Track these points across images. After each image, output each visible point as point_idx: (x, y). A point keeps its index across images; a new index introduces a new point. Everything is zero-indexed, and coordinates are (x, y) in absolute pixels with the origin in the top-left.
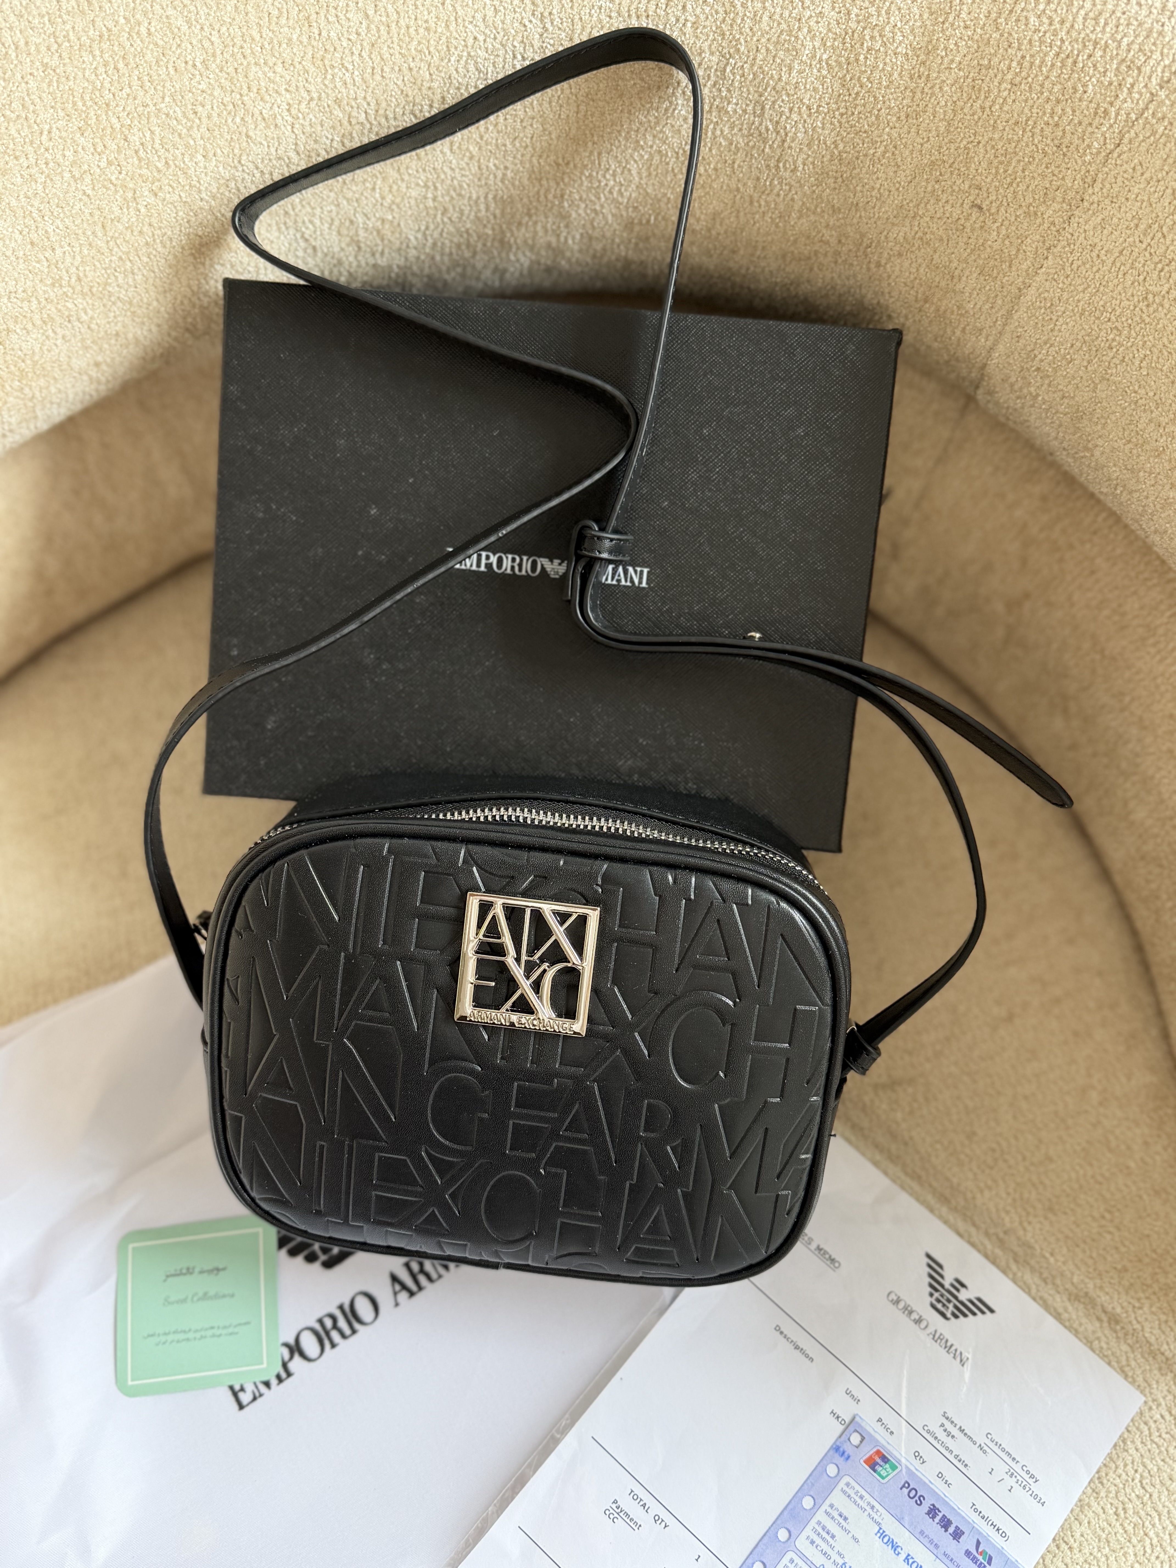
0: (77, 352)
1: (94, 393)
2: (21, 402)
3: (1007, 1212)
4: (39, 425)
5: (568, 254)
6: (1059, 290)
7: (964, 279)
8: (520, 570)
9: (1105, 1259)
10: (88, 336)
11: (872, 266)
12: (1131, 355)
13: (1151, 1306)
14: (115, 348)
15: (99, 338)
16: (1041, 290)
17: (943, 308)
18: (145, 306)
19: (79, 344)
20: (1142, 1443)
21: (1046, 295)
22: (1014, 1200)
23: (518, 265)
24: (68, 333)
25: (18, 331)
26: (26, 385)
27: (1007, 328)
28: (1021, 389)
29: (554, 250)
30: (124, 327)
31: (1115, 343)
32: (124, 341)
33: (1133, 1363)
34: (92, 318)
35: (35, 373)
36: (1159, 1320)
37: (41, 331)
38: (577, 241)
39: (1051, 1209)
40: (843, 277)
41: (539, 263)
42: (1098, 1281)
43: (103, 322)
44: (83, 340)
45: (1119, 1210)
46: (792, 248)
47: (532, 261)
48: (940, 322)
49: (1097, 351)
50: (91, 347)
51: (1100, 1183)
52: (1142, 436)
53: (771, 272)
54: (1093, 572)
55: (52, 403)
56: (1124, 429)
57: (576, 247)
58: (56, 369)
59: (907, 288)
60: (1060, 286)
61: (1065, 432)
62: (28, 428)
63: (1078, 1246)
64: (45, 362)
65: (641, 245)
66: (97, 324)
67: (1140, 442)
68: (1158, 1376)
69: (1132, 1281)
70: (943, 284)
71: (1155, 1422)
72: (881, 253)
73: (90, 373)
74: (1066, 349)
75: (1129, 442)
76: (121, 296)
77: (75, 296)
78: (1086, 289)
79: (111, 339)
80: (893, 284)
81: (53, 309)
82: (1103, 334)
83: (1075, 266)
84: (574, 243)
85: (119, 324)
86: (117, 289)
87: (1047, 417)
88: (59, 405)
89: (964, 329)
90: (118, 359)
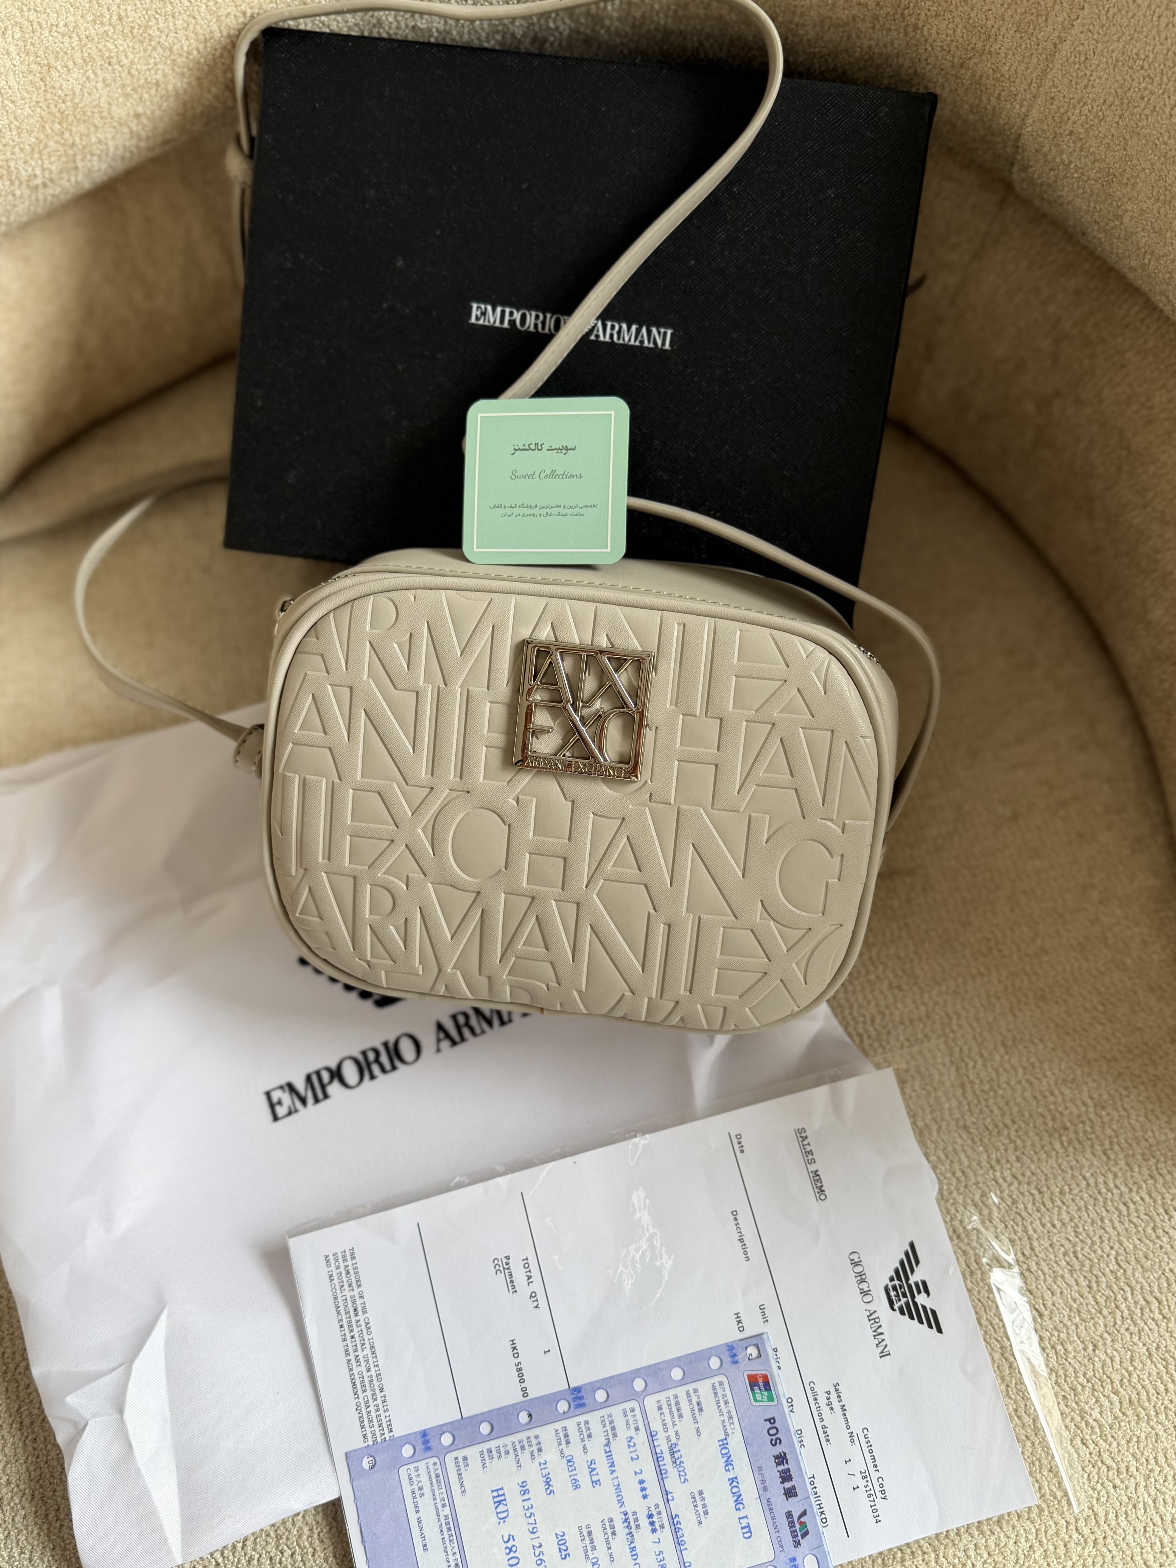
0: (117, 99)
1: (134, 150)
2: (61, 148)
3: (998, 998)
4: (80, 178)
5: (607, 22)
6: (1093, 42)
7: (1000, 37)
8: (543, 328)
9: (1095, 1048)
10: (128, 82)
11: (910, 29)
12: (1162, 103)
13: (1139, 1095)
14: (155, 99)
15: (139, 86)
16: (1076, 43)
17: (979, 72)
18: (185, 54)
19: (120, 90)
20: (1120, 1222)
21: (1081, 48)
22: (1006, 988)
23: (557, 34)
24: (109, 77)
25: (59, 67)
26: (67, 129)
27: (1041, 89)
28: (1054, 158)
29: (593, 17)
30: (164, 76)
31: (1147, 92)
32: (164, 92)
33: (1116, 1148)
34: (132, 63)
35: (75, 117)
36: (1146, 1108)
37: (82, 71)
38: (616, 7)
39: (1043, 998)
40: (881, 44)
41: (578, 33)
42: (1086, 1070)
43: (144, 68)
44: (123, 86)
45: (1112, 1003)
46: (830, 14)
47: (571, 29)
48: (976, 89)
49: (1129, 103)
50: (131, 95)
51: (1095, 977)
52: (1170, 191)
53: (809, 41)
54: (1123, 366)
55: (92, 155)
56: (1153, 187)
57: (615, 14)
58: (96, 115)
59: (944, 53)
60: (1095, 37)
61: (1096, 202)
62: (69, 180)
63: (1068, 1034)
64: (86, 105)
65: (680, 13)
66: (137, 69)
67: (1168, 199)
68: (1141, 1160)
69: (1121, 1070)
70: (979, 45)
71: (1134, 1203)
72: (919, 15)
73: (130, 124)
74: (1098, 106)
75: (1157, 200)
76: (162, 41)
77: (116, 36)
78: (1120, 37)
79: (151, 88)
80: (930, 49)
81: (94, 48)
82: (1135, 84)
83: (1111, 13)
84: (613, 9)
85: (160, 72)
86: (158, 33)
87: (1079, 188)
88: (99, 156)
89: (999, 95)
90: (158, 113)
